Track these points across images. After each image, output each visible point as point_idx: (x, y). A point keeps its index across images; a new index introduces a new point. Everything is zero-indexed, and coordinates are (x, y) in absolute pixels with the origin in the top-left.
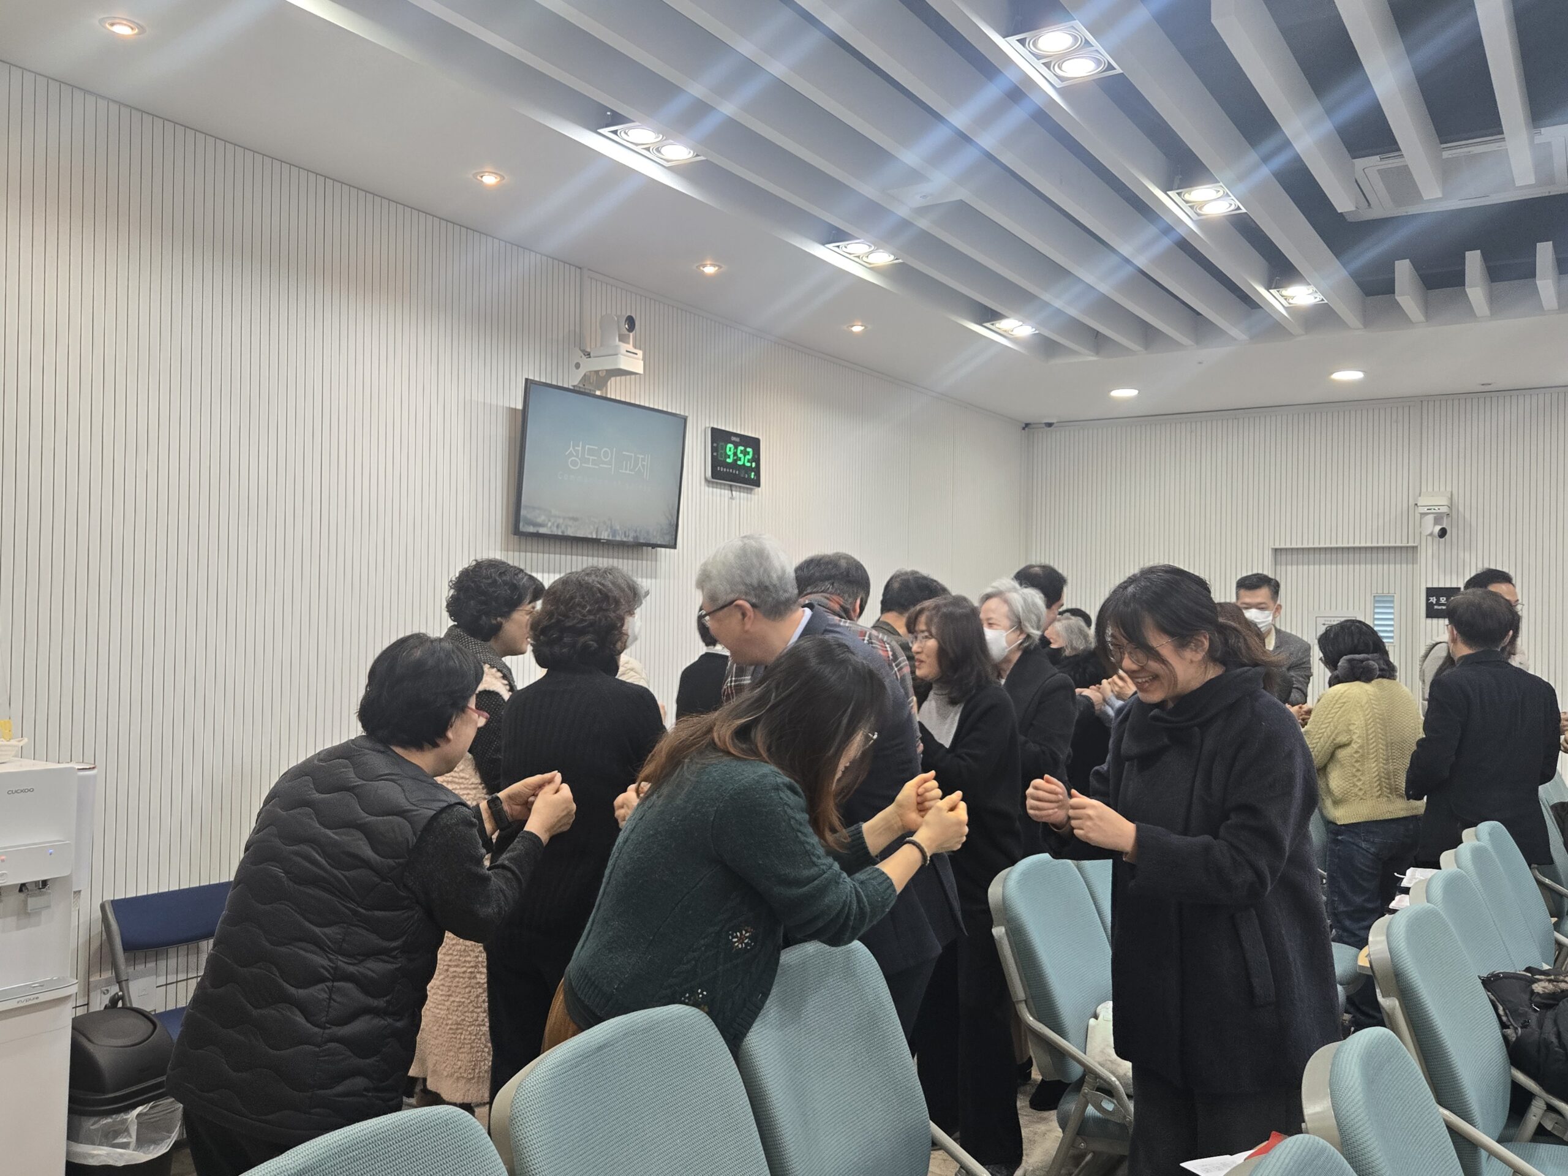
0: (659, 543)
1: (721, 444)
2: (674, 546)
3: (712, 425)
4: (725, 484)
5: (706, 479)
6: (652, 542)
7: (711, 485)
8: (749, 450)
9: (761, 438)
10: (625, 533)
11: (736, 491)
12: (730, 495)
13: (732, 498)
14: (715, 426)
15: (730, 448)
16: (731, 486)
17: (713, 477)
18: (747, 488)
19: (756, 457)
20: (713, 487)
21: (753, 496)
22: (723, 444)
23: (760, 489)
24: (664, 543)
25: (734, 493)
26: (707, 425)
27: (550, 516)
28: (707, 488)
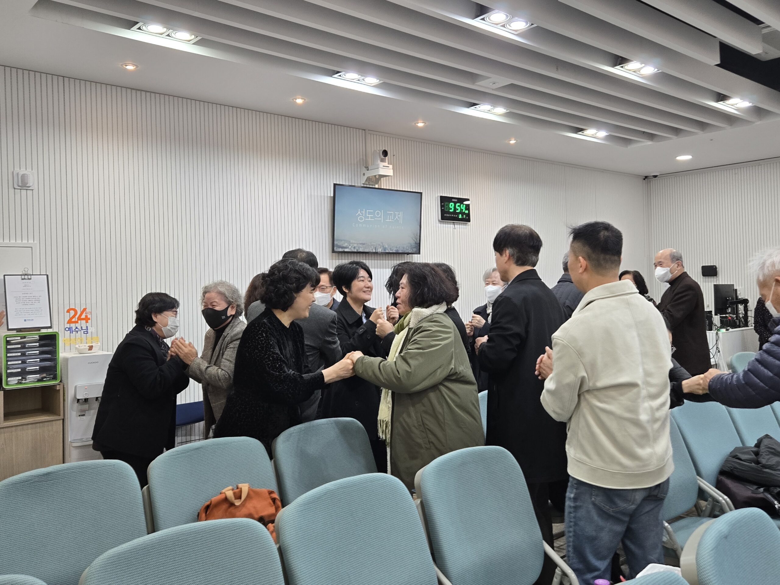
0: (410, 252)
2: (419, 253)
3: (441, 195)
4: (450, 222)
5: (439, 221)
6: (407, 252)
7: (442, 223)
9: (469, 198)
10: (391, 249)
11: (455, 225)
13: (454, 228)
14: (444, 195)
15: (452, 205)
16: (453, 223)
17: (442, 219)
18: (462, 223)
19: (468, 207)
21: (468, 227)
22: (447, 203)
23: (470, 223)
24: (413, 252)
26: (438, 195)
27: (350, 243)
28: (440, 225)
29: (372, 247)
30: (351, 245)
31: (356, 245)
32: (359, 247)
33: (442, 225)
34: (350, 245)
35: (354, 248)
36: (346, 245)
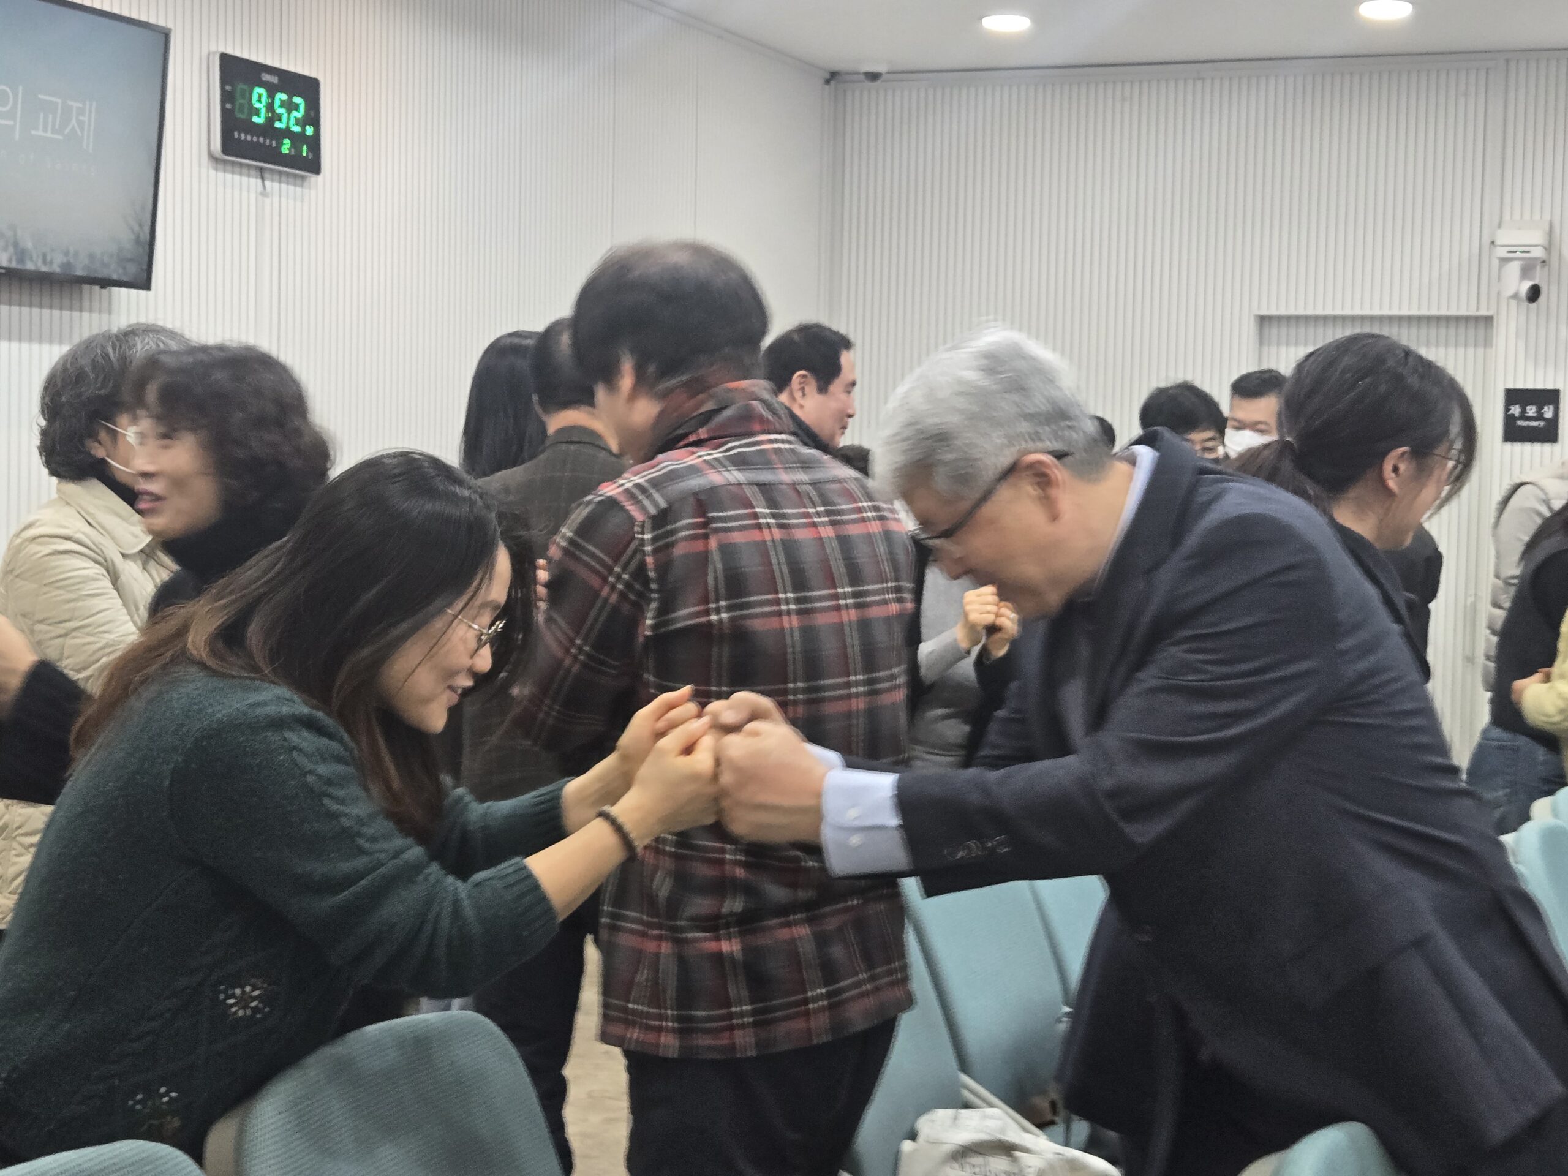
0: (115, 277)
1: (241, 86)
2: (146, 285)
3: (222, 49)
4: (249, 166)
5: (212, 157)
6: (103, 273)
7: (220, 166)
8: (297, 100)
9: (319, 78)
10: (44, 256)
11: (272, 180)
12: (260, 188)
13: (264, 193)
14: (230, 51)
15: (260, 96)
16: (261, 169)
17: (226, 149)
18: (295, 176)
19: (312, 114)
20: (225, 171)
21: (306, 191)
22: (245, 87)
23: (320, 178)
24: (125, 278)
25: (268, 183)
26: (213, 48)
28: (212, 173)
33: (221, 175)
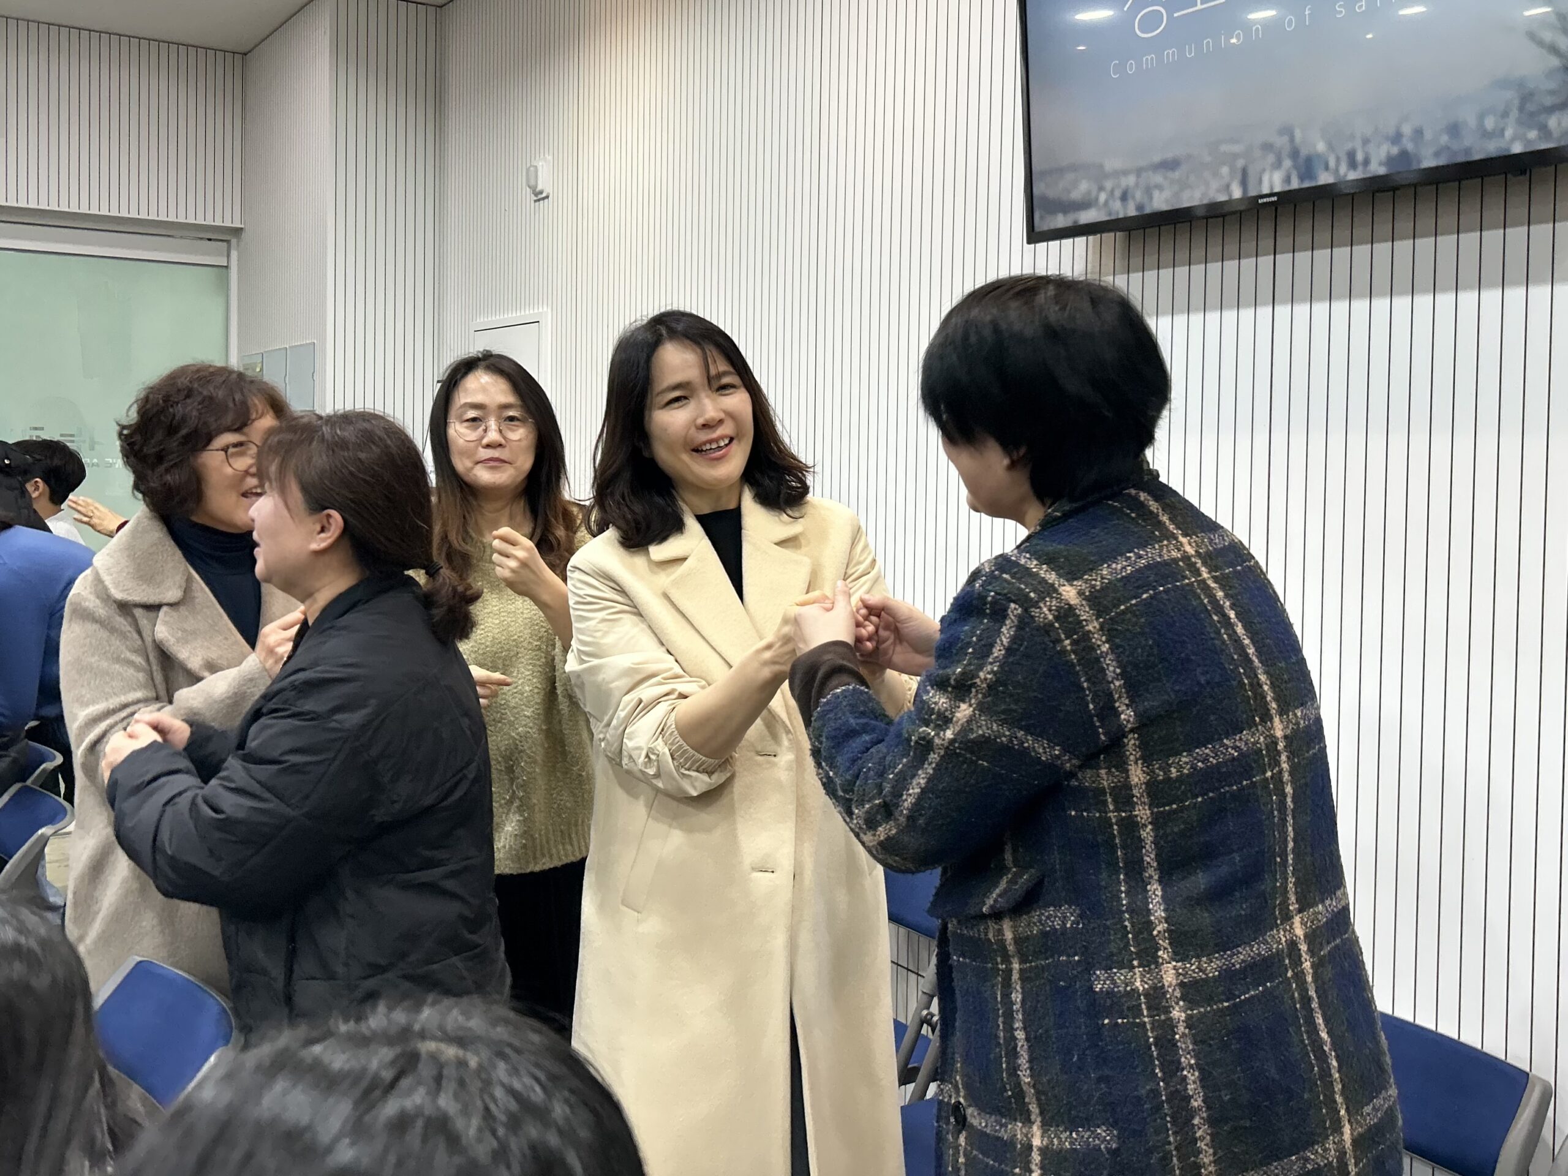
27: (1099, 175)
29: (1225, 170)
30: (1109, 184)
31: (1131, 180)
32: (1148, 191)
34: (1101, 189)
35: (1124, 198)
36: (1082, 188)
